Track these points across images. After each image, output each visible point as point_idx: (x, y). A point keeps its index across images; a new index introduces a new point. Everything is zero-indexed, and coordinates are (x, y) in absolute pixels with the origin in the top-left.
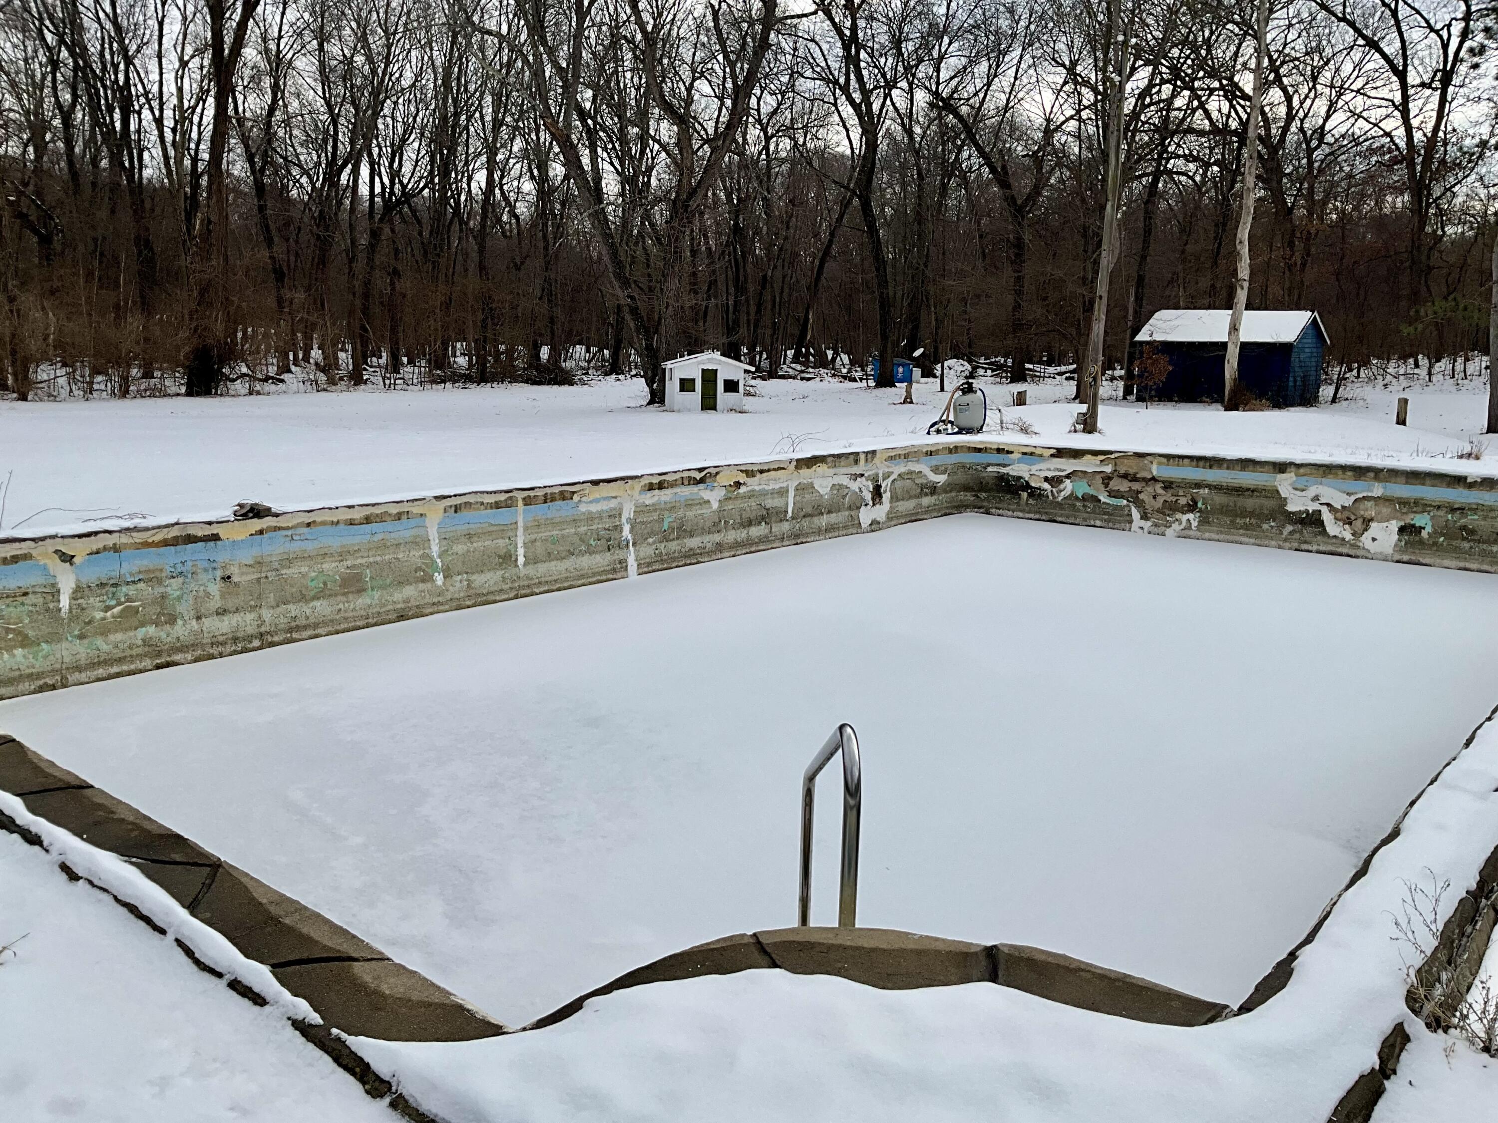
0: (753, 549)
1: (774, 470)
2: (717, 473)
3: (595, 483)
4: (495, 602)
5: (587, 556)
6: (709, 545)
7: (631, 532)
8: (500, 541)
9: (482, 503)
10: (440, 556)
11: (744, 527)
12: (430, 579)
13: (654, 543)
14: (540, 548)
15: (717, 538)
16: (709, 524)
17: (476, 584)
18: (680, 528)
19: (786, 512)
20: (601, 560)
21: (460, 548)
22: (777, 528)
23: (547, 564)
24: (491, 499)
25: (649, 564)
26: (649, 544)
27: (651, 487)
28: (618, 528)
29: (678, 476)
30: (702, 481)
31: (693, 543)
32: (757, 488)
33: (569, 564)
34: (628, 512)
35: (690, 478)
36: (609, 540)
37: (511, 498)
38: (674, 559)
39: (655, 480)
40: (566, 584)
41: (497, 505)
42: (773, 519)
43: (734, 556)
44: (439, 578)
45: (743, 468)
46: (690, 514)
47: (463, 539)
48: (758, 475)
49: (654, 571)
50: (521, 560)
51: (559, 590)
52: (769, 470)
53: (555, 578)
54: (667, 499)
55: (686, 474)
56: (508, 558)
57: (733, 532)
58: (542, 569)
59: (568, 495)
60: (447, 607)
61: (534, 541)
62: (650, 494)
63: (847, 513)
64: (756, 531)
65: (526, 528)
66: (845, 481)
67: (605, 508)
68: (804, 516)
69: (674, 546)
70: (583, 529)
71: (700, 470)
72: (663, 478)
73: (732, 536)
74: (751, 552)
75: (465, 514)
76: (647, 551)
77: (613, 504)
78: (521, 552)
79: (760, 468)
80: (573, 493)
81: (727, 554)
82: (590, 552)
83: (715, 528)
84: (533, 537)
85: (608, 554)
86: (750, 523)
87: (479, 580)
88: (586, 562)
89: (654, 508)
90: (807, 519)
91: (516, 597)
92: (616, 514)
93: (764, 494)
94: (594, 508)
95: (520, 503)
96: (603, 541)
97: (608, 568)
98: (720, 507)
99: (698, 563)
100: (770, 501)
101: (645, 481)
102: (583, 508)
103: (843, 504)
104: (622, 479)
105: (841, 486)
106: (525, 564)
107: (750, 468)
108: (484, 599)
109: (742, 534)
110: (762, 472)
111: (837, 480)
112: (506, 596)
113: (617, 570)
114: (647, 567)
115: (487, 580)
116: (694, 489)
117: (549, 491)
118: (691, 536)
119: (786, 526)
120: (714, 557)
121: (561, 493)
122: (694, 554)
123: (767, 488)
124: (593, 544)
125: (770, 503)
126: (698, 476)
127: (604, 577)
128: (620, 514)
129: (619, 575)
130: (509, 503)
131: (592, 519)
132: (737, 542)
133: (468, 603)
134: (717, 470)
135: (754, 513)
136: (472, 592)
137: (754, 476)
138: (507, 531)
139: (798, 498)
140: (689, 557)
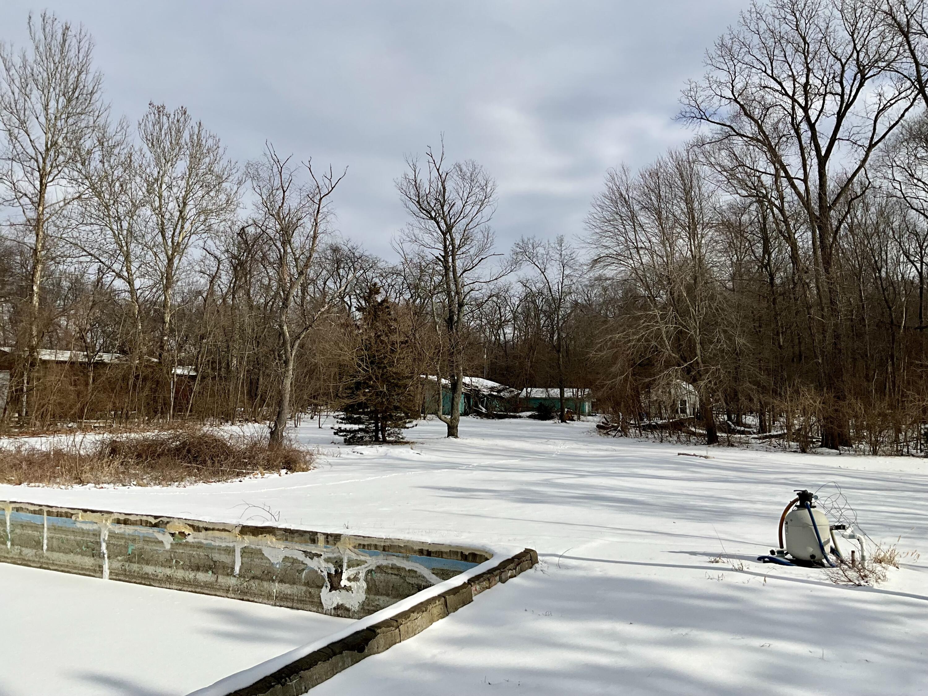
0: (198, 590)
1: (218, 530)
2: (168, 522)
3: (85, 511)
4: (30, 566)
5: (80, 556)
6: (160, 575)
7: (107, 548)
8: (35, 533)
9: (28, 509)
10: (10, 533)
11: (193, 570)
12: (5, 543)
13: (122, 561)
14: (55, 543)
15: (168, 572)
16: (162, 559)
17: (23, 553)
18: (140, 555)
19: (233, 569)
20: (88, 561)
21: (18, 531)
22: (223, 580)
23: (58, 554)
24: (32, 508)
25: (117, 575)
26: (118, 560)
27: (118, 522)
28: (99, 544)
29: (138, 518)
30: (156, 525)
31: (149, 569)
32: (204, 542)
33: (71, 557)
34: (105, 535)
35: (147, 522)
36: (93, 550)
37: (41, 510)
38: (135, 577)
39: (122, 518)
40: (66, 570)
41: (34, 512)
42: (220, 571)
43: (180, 590)
44: (9, 544)
45: (190, 523)
46: (147, 547)
47: (20, 527)
48: (204, 531)
49: (120, 580)
50: (45, 547)
51: (62, 571)
52: (213, 529)
53: (62, 563)
54: (131, 532)
55: (144, 518)
56: (38, 544)
57: (182, 571)
58: (56, 556)
59: (69, 515)
60: (9, 561)
61: (52, 538)
62: (118, 526)
63: (304, 588)
64: (202, 577)
65: (48, 529)
66: (301, 557)
67: (91, 528)
68: (253, 578)
69: (135, 567)
70: (79, 538)
71: (156, 517)
72: (127, 517)
73: (180, 574)
74: (196, 592)
75: (21, 513)
76: (117, 565)
77: (95, 527)
78: (45, 542)
79: (205, 525)
80: (72, 514)
81: (174, 587)
82: (83, 554)
83: (167, 563)
84: (52, 535)
85: (92, 558)
86: (198, 568)
87: (26, 551)
88: (78, 559)
89: (121, 537)
90: (257, 582)
91: (40, 567)
92: (97, 534)
93: (212, 548)
94: (85, 527)
95: (45, 514)
96: (90, 549)
97: (91, 568)
98: (171, 548)
99: (150, 585)
100: (217, 555)
101: (116, 516)
102: (78, 525)
103: (300, 579)
104: (101, 512)
105: (295, 561)
106: (47, 550)
107: (196, 524)
108: (26, 563)
109: (190, 575)
110: (206, 529)
111: (289, 553)
112: (35, 565)
113: (97, 571)
114: (116, 576)
115: (29, 552)
116: (150, 530)
117: (60, 510)
118: (147, 564)
119: (232, 581)
120: (163, 585)
121: (66, 513)
122: (148, 578)
123: (213, 543)
124: (84, 549)
125: (216, 557)
126: (154, 521)
127: (88, 573)
128: (100, 535)
129: (97, 575)
130: (40, 512)
131: (84, 533)
132: (185, 580)
133: (19, 562)
134: (168, 520)
135: (202, 562)
136: (21, 557)
137: (199, 531)
138: (39, 528)
139: (245, 560)
140: (145, 578)
